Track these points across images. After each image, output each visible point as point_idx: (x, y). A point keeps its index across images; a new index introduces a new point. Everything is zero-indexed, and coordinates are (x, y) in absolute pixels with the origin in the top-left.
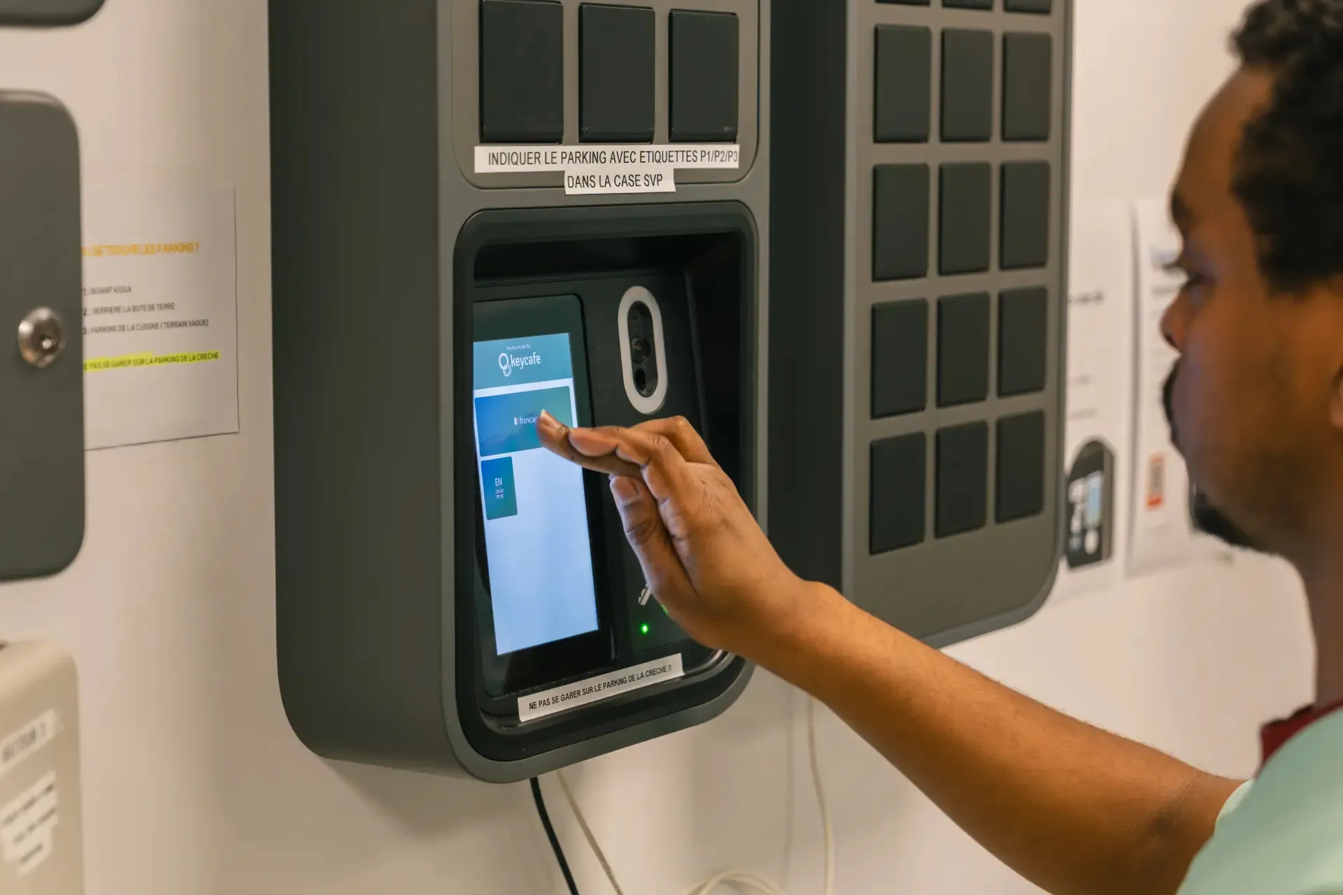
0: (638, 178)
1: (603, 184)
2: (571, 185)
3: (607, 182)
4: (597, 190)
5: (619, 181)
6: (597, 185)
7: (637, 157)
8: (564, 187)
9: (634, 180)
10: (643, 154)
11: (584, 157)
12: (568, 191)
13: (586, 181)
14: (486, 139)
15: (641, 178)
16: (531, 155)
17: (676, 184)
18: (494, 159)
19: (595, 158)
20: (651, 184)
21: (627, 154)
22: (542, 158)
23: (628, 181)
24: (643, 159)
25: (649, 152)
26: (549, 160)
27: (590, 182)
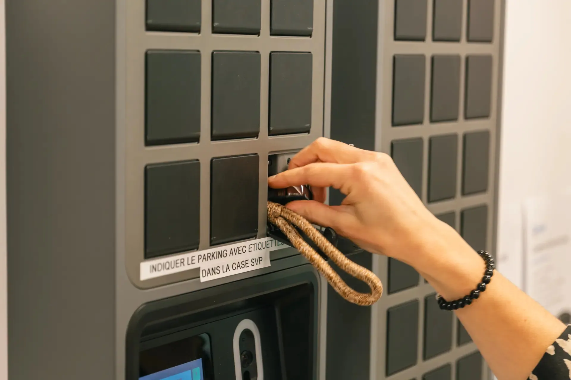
0: (247, 262)
1: (225, 270)
2: (204, 275)
3: (228, 268)
4: (222, 275)
5: (235, 266)
6: (221, 271)
7: (247, 249)
8: (199, 277)
9: (245, 263)
10: (251, 246)
11: (213, 256)
12: (203, 280)
13: (214, 271)
14: (149, 255)
15: (249, 262)
16: (178, 262)
17: (271, 261)
18: (154, 268)
19: (220, 255)
20: (255, 264)
21: (240, 248)
22: (186, 263)
23: (241, 265)
24: (250, 250)
25: (254, 244)
26: (190, 262)
27: (216, 271)
